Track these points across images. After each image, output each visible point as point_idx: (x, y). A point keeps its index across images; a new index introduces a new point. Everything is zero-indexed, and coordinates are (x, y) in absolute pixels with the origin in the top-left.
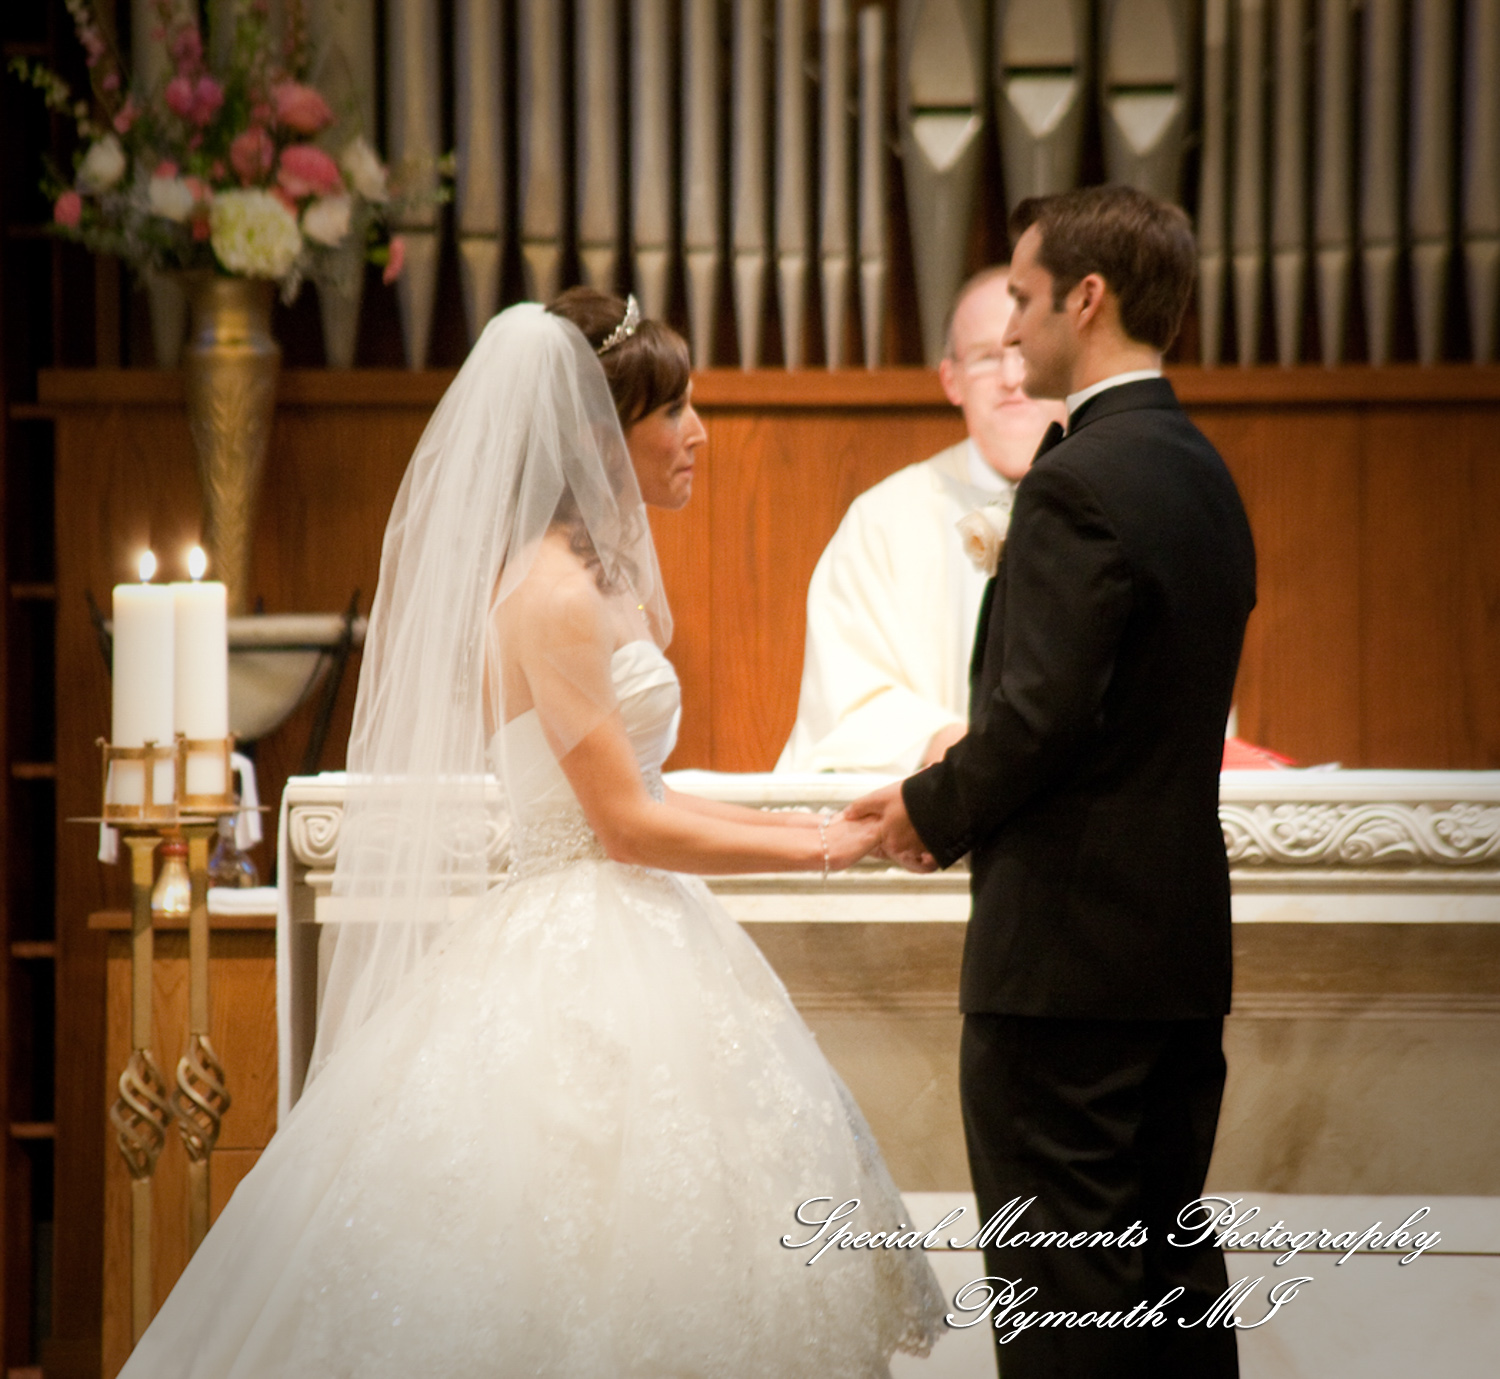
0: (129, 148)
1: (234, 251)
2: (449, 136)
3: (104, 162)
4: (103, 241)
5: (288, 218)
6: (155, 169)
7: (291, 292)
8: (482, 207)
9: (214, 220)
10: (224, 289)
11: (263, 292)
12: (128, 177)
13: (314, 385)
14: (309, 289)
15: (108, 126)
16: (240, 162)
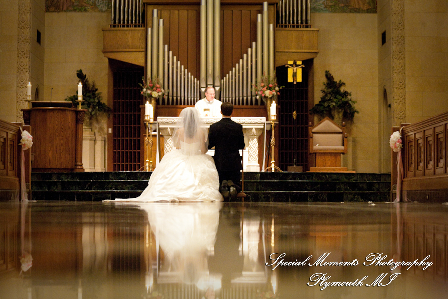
0: (146, 89)
1: (153, 95)
2: (168, 88)
3: (145, 90)
4: (144, 95)
5: (157, 93)
6: (148, 90)
7: (157, 99)
8: (171, 94)
9: (152, 93)
10: (153, 98)
11: (155, 98)
12: (146, 91)
13: (159, 106)
14: (158, 99)
15: (145, 87)
16: (154, 90)
